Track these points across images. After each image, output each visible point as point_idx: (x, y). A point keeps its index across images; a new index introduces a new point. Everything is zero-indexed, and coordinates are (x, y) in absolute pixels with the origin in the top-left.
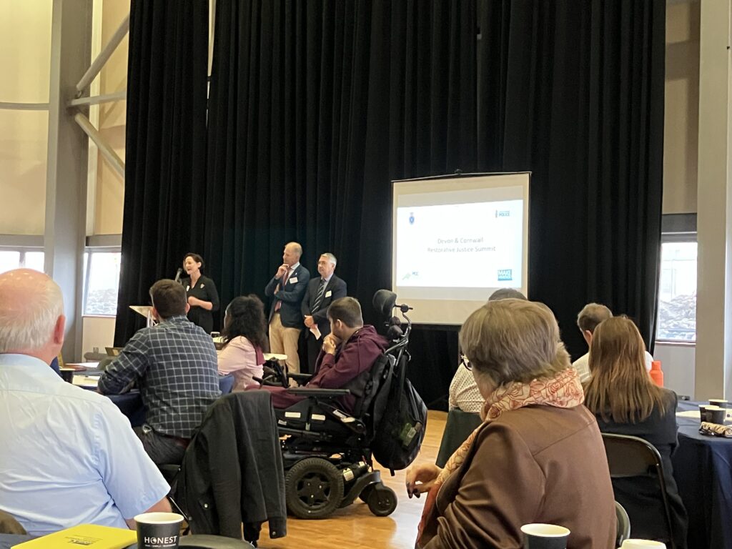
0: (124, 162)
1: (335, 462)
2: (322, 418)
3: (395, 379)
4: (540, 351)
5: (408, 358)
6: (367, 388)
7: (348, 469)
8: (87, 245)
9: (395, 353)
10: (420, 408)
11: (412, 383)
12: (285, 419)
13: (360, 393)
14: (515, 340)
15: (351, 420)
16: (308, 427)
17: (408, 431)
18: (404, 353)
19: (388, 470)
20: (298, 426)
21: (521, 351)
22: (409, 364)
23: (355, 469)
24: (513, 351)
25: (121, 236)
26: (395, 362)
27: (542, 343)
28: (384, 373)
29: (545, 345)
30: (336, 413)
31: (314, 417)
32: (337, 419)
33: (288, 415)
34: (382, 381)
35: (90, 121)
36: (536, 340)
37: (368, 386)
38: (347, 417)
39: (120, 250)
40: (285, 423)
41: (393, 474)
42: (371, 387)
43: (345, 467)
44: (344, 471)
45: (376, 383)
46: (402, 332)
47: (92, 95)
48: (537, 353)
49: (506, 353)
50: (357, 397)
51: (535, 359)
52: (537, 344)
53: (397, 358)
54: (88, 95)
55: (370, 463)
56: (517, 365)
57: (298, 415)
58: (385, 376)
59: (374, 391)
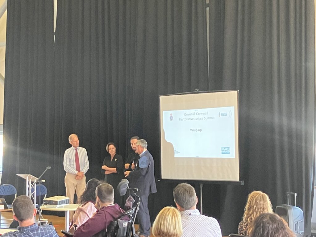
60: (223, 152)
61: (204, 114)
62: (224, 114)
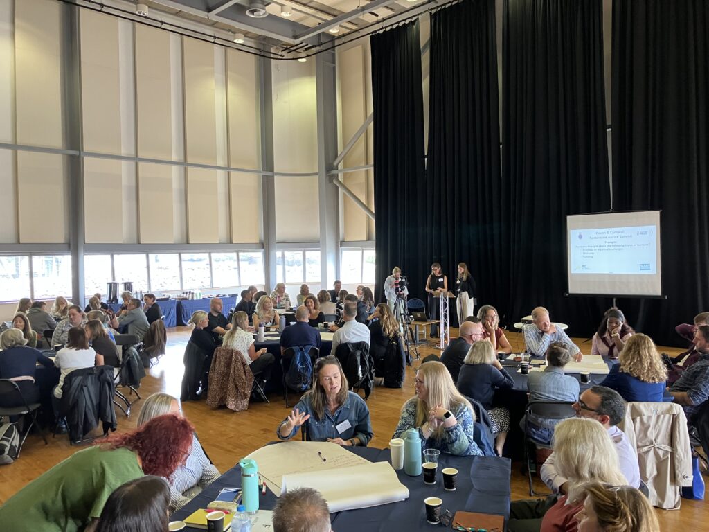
8: (341, 247)
47: (339, 170)
54: (337, 169)
60: (642, 268)
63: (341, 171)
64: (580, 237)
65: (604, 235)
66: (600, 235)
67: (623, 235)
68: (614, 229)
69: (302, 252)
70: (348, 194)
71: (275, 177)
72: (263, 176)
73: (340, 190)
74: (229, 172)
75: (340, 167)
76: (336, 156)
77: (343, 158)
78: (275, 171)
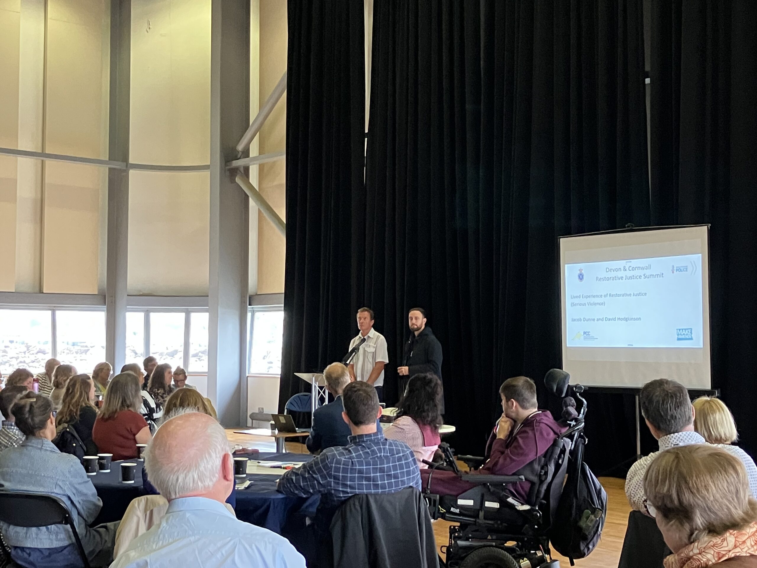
0: (285, 222)
1: (510, 550)
2: (496, 505)
3: (572, 463)
4: (733, 499)
5: (585, 441)
6: (542, 474)
7: (525, 559)
8: (249, 305)
9: (571, 437)
10: (599, 493)
11: (589, 467)
12: (457, 507)
13: (535, 479)
14: (705, 486)
15: (527, 507)
16: (481, 514)
17: (587, 518)
18: (580, 436)
19: (567, 559)
20: (472, 514)
21: (712, 498)
22: (586, 447)
23: (532, 559)
24: (704, 498)
25: (283, 295)
26: (570, 445)
27: (734, 491)
28: (559, 457)
29: (737, 492)
30: (510, 500)
31: (488, 504)
32: (512, 506)
33: (460, 502)
34: (558, 467)
35: (250, 181)
36: (727, 487)
37: (543, 471)
38: (522, 504)
39: (283, 309)
40: (457, 511)
41: (572, 564)
42: (546, 473)
43: (522, 557)
44: (521, 561)
45: (552, 468)
46: (576, 413)
47: (251, 156)
48: (729, 501)
49: (696, 500)
50: (533, 484)
51: (727, 506)
52: (729, 491)
53: (572, 441)
54: (248, 156)
55: (548, 552)
56: (709, 513)
57: (470, 503)
58: (560, 461)
59: (549, 478)
60: (680, 337)
61: (643, 268)
62: (682, 268)
63: (255, 158)
64: (581, 277)
65: (620, 274)
66: (613, 274)
67: (648, 272)
68: (635, 263)
69: (183, 315)
70: (265, 214)
71: (131, 172)
72: (110, 169)
73: (252, 203)
74: (43, 161)
75: (254, 151)
76: (246, 125)
77: (258, 129)
78: (131, 161)
